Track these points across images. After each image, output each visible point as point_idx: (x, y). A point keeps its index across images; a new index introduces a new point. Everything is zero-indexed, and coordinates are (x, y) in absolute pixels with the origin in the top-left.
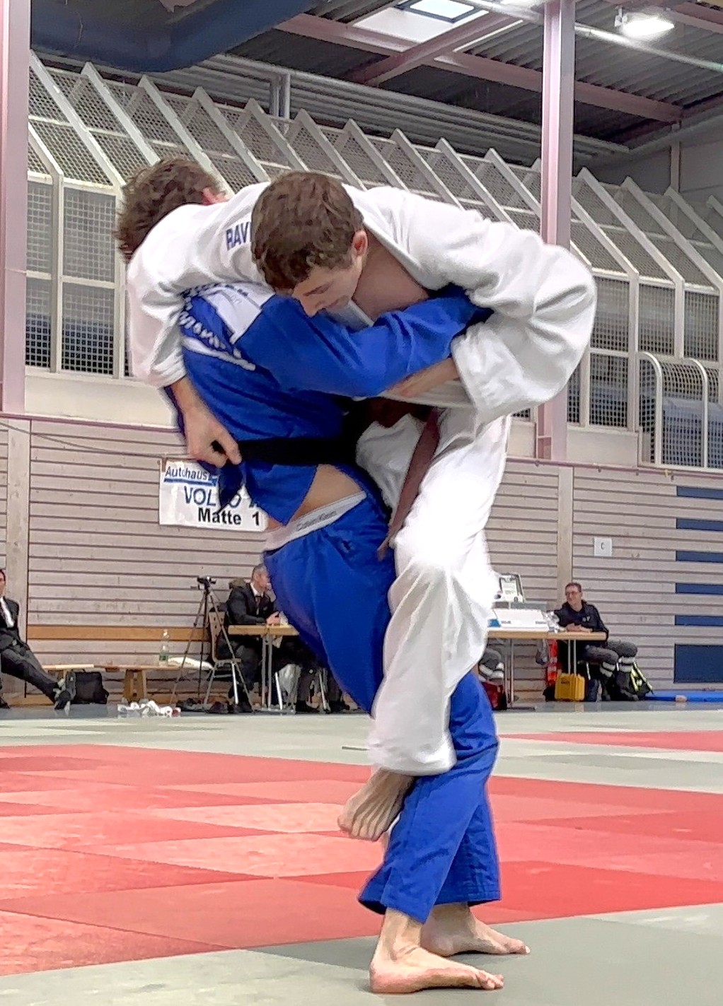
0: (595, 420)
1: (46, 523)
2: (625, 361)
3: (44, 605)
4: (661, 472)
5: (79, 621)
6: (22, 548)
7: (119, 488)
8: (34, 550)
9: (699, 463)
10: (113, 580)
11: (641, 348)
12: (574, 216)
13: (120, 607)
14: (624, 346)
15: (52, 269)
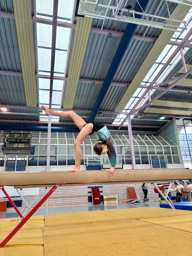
0: (142, 164)
2: (147, 156)
4: (153, 169)
5: (57, 196)
9: (160, 167)
10: (62, 190)
11: (149, 154)
12: (133, 139)
13: (63, 194)
14: (147, 154)
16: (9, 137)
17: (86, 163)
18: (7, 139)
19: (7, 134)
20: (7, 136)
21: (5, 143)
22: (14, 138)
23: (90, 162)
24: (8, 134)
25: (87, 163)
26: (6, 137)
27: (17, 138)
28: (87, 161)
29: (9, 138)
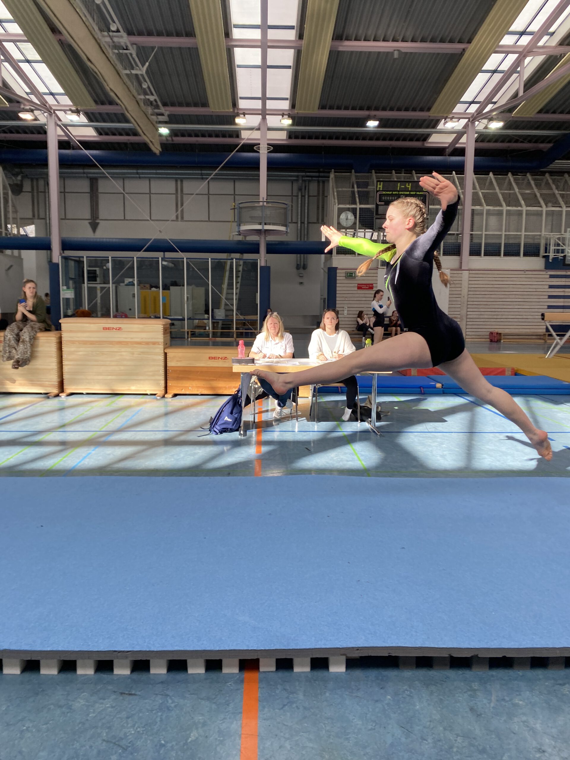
1: (472, 296)
3: (471, 316)
6: (466, 303)
7: (496, 286)
8: (469, 303)
15: (482, 231)
16: (385, 191)
17: (549, 253)
18: (380, 195)
19: (380, 185)
20: (380, 188)
21: (377, 206)
22: (394, 193)
23: (558, 251)
24: (382, 183)
25: (552, 255)
26: (377, 191)
27: (400, 193)
28: (552, 248)
29: (384, 193)
